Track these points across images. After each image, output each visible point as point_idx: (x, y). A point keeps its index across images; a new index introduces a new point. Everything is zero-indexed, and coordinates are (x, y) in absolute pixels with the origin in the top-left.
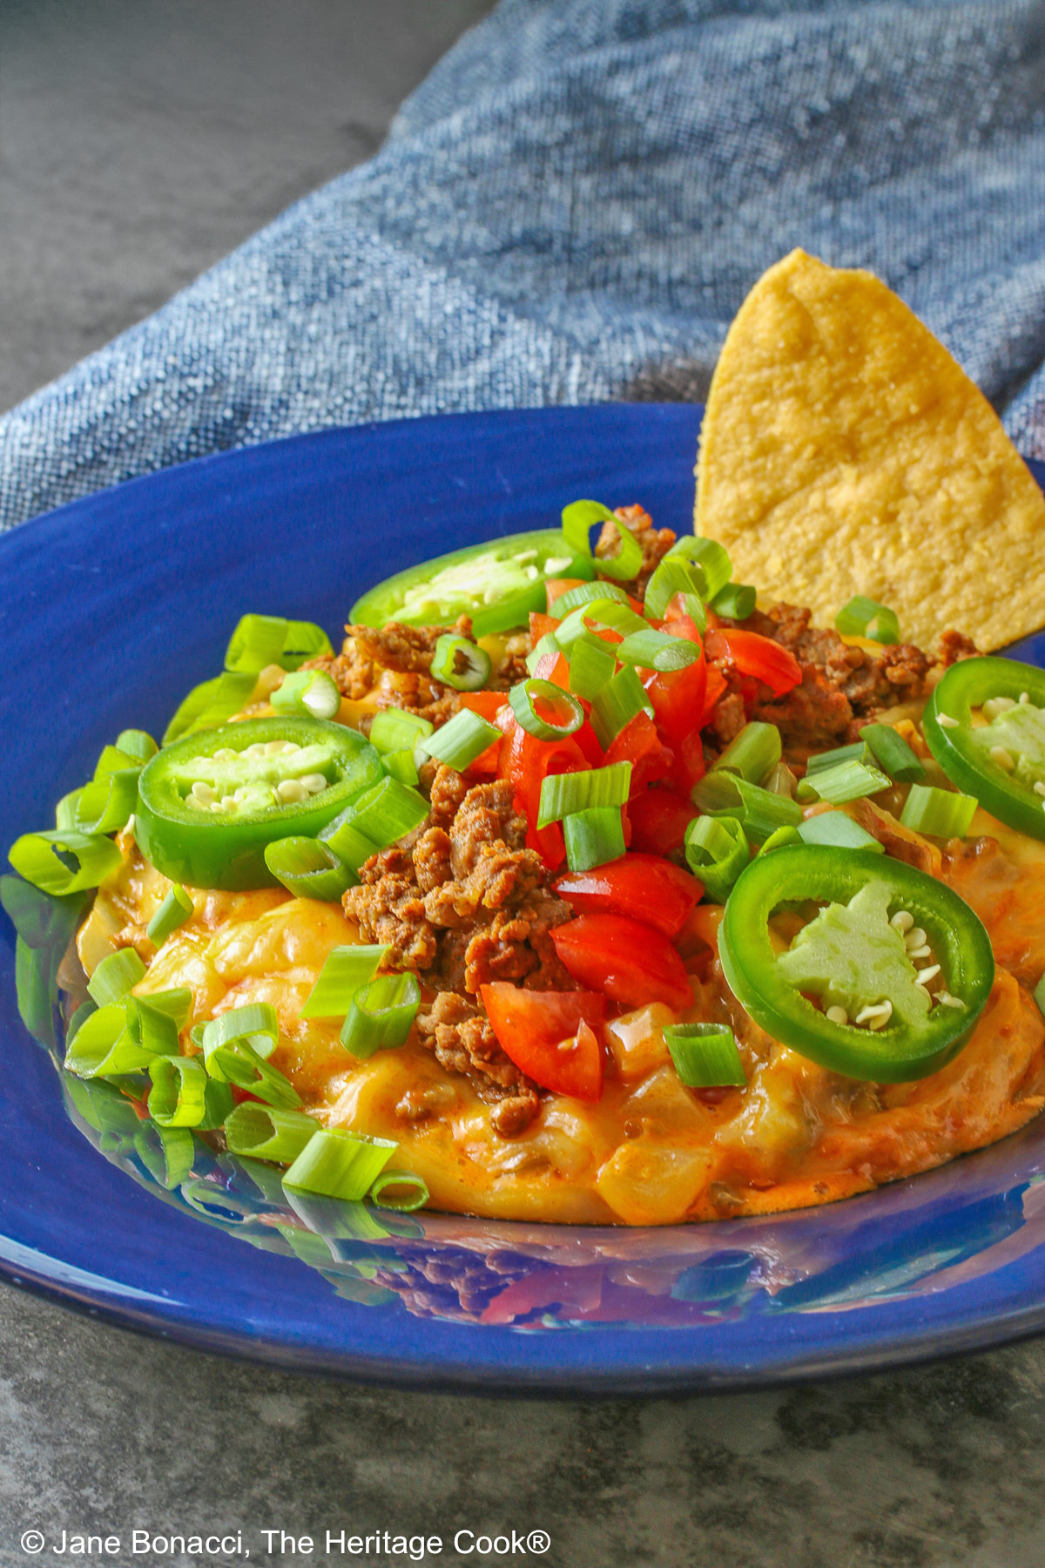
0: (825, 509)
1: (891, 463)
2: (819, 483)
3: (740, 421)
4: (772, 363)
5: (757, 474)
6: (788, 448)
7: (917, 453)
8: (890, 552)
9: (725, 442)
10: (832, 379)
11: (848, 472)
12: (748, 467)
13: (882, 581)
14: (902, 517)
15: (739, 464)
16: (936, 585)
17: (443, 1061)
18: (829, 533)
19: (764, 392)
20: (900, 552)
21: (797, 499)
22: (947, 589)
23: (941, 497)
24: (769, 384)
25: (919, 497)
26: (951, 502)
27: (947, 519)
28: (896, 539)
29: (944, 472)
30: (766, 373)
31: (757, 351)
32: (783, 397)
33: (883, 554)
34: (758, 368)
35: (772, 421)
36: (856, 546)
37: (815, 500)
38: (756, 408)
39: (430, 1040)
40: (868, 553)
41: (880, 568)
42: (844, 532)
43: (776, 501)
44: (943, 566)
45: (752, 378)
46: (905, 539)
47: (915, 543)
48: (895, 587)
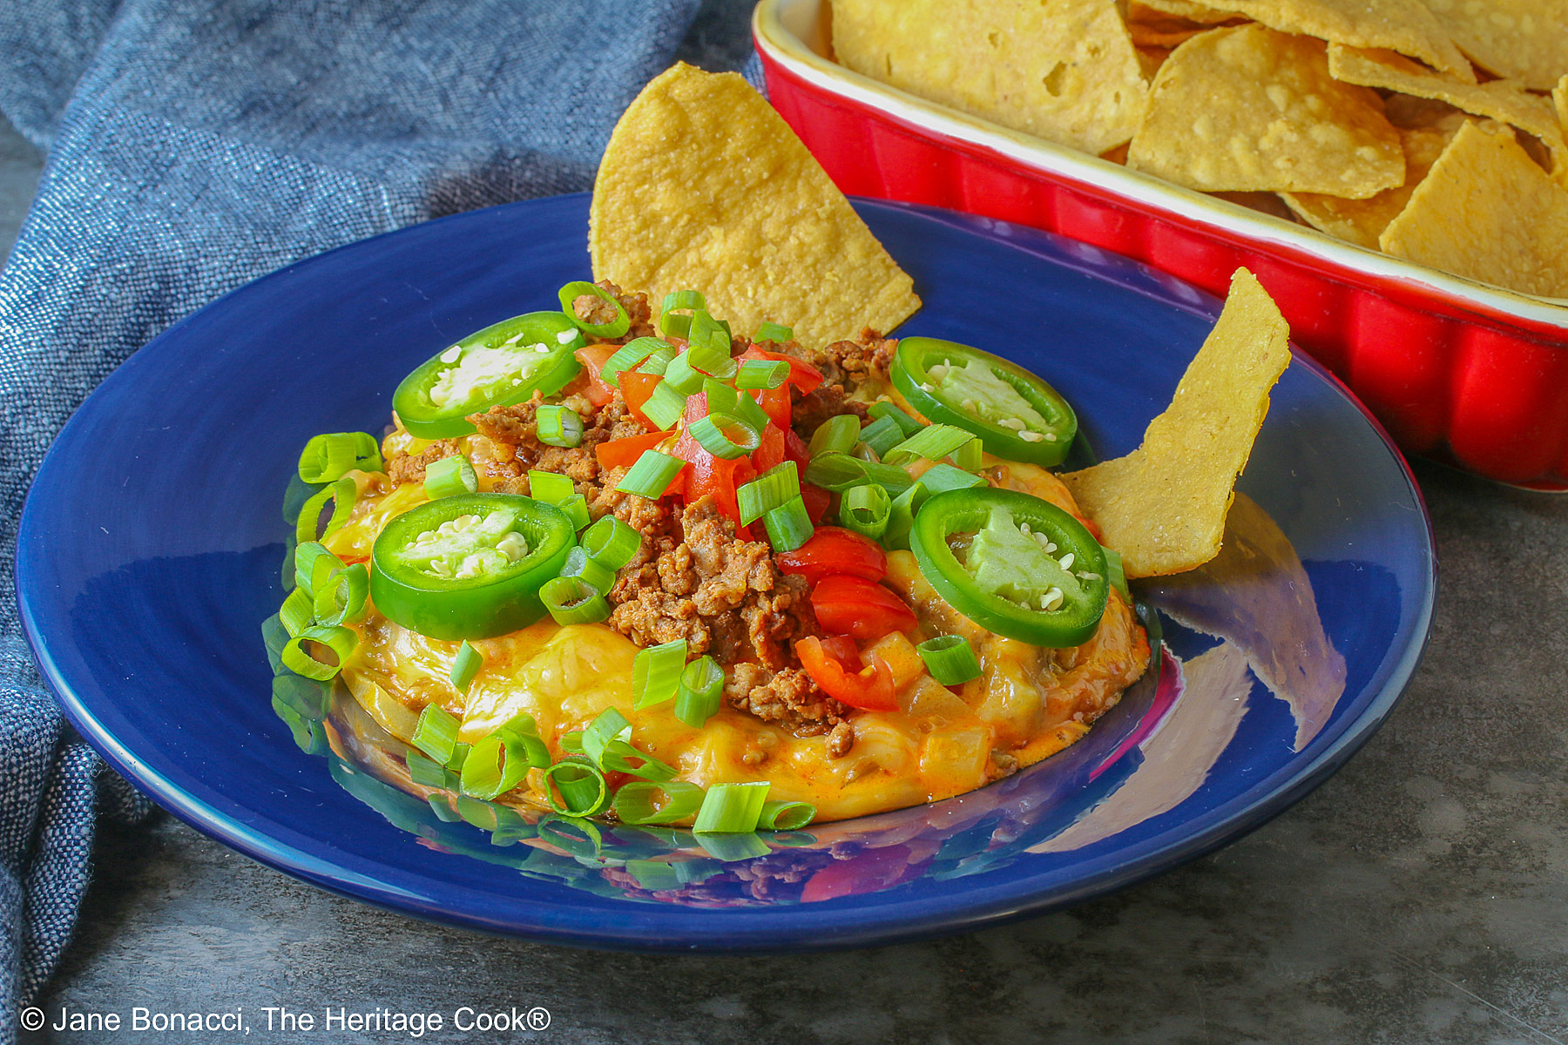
0: (701, 264)
1: (749, 220)
2: (692, 244)
3: (625, 204)
4: (652, 154)
5: (642, 244)
6: (666, 219)
7: (767, 209)
8: (761, 289)
9: (613, 222)
10: (701, 160)
11: (717, 232)
12: (635, 239)
13: (761, 313)
14: (766, 260)
15: (626, 239)
16: (804, 310)
17: (763, 714)
18: (709, 281)
19: (645, 178)
20: (769, 288)
21: (675, 258)
22: (813, 311)
23: (793, 241)
24: (650, 172)
25: (775, 244)
26: (802, 244)
27: (801, 257)
28: (763, 278)
29: (792, 221)
30: (646, 162)
31: (639, 146)
32: (660, 181)
33: (755, 292)
34: (639, 160)
35: (652, 200)
36: (731, 288)
37: (692, 257)
38: (637, 192)
39: (744, 702)
40: (743, 293)
41: (756, 303)
42: (720, 279)
43: (660, 262)
44: (805, 294)
45: (635, 168)
46: (770, 278)
47: (778, 280)
48: (771, 316)
